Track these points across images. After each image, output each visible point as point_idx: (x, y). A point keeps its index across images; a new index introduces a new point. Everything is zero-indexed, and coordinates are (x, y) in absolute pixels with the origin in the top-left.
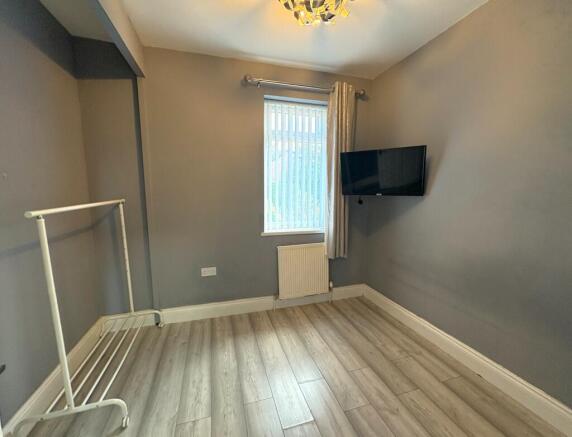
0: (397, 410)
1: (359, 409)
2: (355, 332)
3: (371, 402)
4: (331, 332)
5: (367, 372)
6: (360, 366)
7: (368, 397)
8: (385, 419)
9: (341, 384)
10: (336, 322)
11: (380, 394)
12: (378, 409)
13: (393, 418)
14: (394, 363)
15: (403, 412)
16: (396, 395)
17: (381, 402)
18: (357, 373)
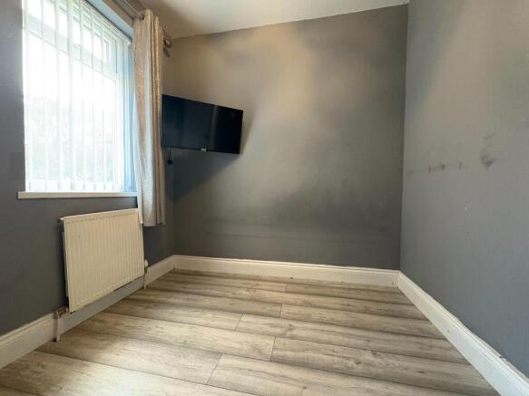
0: (290, 325)
1: (274, 348)
2: (202, 297)
3: (275, 336)
4: (180, 312)
5: (245, 318)
6: (237, 319)
7: (269, 334)
8: (293, 337)
9: (241, 343)
10: (172, 300)
11: (272, 325)
12: (282, 336)
13: (294, 333)
14: (253, 300)
15: (295, 324)
16: (279, 317)
17: (278, 330)
18: (242, 325)
